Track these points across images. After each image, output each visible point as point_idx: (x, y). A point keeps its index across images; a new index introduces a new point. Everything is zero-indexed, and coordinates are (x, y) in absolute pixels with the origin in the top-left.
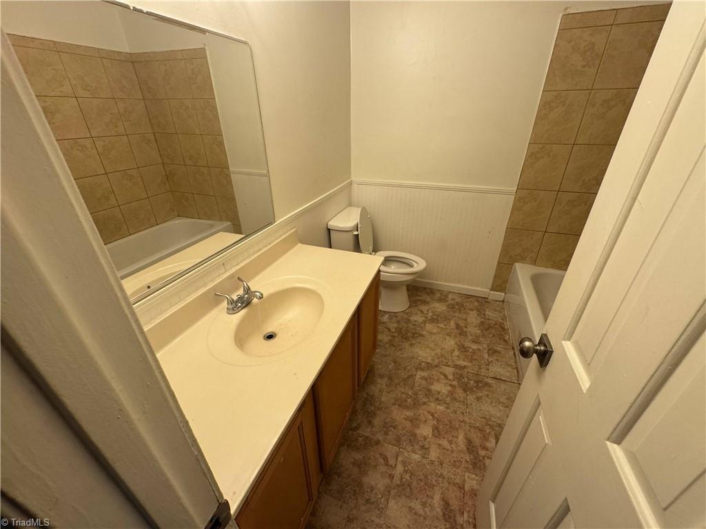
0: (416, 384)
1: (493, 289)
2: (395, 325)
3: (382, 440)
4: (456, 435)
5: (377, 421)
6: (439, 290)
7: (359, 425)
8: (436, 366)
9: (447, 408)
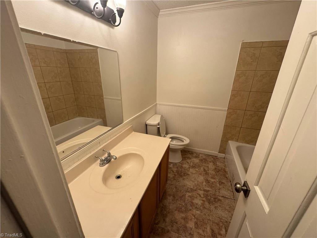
0: (186, 200)
1: (219, 152)
2: (176, 169)
3: (170, 230)
4: (206, 227)
5: (167, 220)
6: (195, 152)
7: (159, 221)
8: (196, 190)
9: (201, 212)
